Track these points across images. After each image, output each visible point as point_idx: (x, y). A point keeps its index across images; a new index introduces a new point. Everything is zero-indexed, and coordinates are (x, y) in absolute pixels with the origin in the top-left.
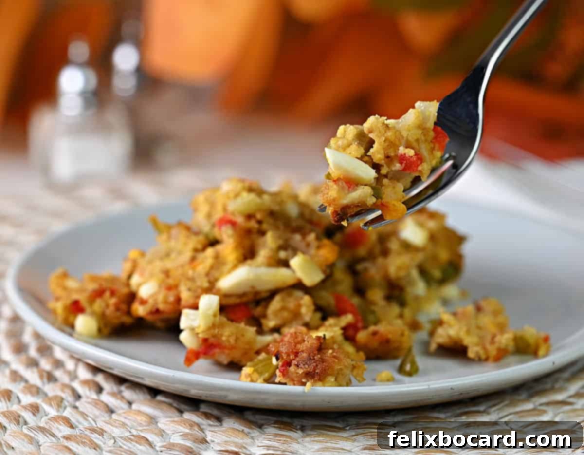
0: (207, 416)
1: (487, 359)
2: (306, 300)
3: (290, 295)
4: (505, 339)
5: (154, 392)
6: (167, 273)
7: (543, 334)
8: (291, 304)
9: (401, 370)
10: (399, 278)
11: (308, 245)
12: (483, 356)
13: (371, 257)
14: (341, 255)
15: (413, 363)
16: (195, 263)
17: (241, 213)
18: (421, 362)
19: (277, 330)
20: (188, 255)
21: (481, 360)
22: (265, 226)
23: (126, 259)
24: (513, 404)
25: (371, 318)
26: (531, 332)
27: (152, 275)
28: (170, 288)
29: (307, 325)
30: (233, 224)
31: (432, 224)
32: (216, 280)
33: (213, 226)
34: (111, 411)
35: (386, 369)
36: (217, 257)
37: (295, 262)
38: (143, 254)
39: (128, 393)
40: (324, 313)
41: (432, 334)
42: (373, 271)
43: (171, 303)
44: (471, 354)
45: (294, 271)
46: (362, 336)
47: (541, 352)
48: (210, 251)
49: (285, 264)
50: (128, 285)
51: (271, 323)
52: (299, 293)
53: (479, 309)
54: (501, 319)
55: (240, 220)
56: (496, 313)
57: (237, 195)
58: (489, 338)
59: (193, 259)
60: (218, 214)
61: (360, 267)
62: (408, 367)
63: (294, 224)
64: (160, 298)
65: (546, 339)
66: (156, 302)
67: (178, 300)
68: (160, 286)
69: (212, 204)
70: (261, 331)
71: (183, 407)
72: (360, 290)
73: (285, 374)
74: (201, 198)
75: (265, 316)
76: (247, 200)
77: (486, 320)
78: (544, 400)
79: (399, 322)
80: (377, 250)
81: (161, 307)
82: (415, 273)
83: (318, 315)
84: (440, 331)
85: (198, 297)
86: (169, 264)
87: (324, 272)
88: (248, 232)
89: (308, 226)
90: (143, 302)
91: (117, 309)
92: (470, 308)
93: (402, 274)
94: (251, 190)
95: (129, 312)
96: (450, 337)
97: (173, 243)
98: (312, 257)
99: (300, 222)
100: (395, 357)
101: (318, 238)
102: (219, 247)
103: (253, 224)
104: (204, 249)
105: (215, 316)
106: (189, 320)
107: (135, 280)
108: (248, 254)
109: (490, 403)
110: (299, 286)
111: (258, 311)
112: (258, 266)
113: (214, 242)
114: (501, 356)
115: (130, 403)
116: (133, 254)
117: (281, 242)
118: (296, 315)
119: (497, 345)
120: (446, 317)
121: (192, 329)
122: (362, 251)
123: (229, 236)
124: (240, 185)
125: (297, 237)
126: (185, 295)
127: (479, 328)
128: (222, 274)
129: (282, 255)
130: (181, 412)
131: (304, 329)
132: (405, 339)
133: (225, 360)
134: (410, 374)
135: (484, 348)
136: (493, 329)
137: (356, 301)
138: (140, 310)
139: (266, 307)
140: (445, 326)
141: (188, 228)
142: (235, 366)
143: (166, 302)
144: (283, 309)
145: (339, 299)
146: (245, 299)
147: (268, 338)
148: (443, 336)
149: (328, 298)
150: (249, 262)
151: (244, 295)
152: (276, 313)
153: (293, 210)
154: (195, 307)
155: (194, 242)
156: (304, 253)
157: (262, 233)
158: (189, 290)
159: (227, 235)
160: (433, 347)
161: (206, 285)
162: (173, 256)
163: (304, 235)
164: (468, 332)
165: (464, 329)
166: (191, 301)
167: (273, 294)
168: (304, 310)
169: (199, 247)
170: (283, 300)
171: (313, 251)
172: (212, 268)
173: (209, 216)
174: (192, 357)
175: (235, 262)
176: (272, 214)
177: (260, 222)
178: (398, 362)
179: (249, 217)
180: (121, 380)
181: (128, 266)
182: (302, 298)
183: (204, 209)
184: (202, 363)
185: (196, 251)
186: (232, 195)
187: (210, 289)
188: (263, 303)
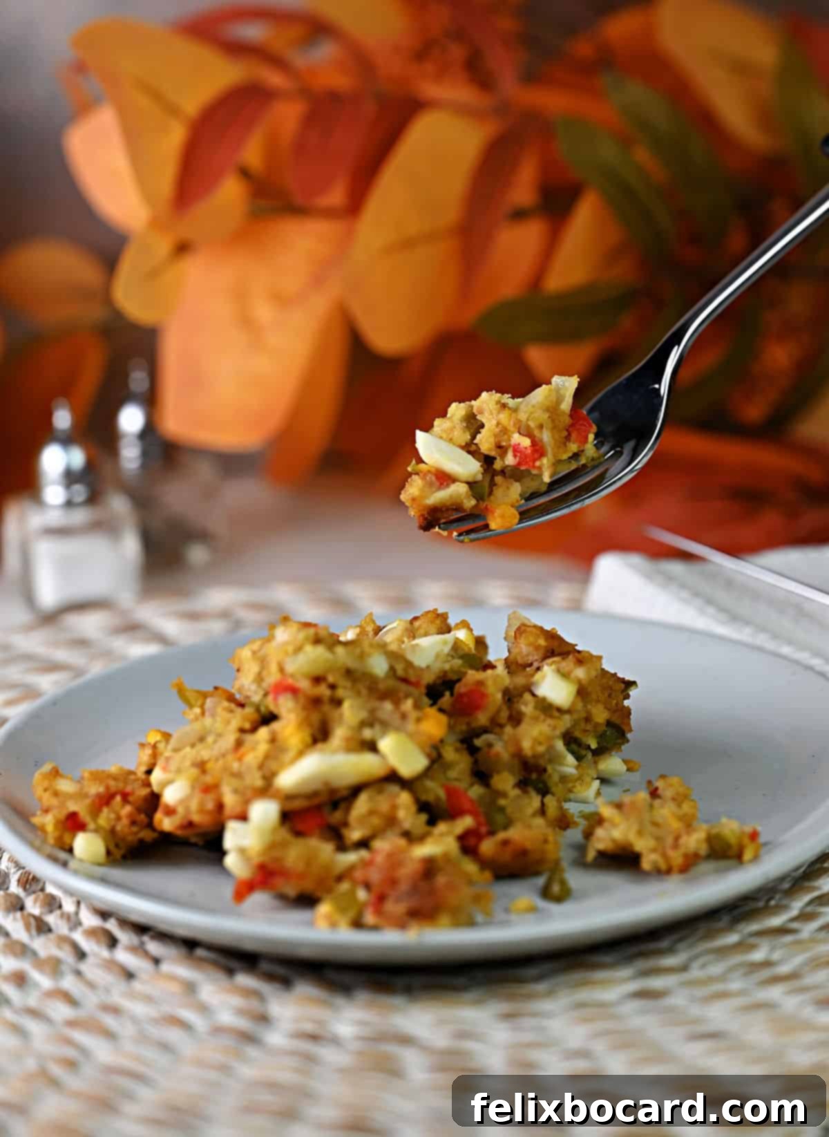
0: (270, 977)
1: (669, 871)
2: (405, 798)
3: (380, 792)
4: (694, 841)
5: (189, 944)
6: (201, 766)
7: (748, 829)
8: (383, 804)
9: (546, 893)
10: (535, 756)
11: (404, 716)
12: (663, 866)
13: (495, 726)
14: (451, 728)
15: (563, 883)
16: (243, 750)
17: (306, 676)
18: (575, 879)
19: (364, 844)
20: (230, 738)
21: (661, 872)
22: (340, 692)
23: (142, 745)
24: (710, 935)
25: (499, 818)
26: (730, 828)
27: (179, 771)
28: (207, 789)
29: (407, 835)
30: (294, 691)
31: (580, 673)
32: (274, 774)
33: (266, 695)
34: (129, 975)
35: (523, 894)
36: (273, 740)
37: (387, 744)
38: (167, 736)
39: (154, 947)
40: (433, 813)
41: (588, 835)
42: (500, 747)
43: (209, 812)
44: (646, 864)
45: (383, 757)
46: (487, 847)
47: (748, 855)
48: (263, 732)
49: (372, 747)
50: (148, 784)
51: (355, 835)
52: (394, 788)
53: (654, 794)
54: (686, 807)
55: (304, 684)
56: (679, 800)
57: (299, 649)
58: (669, 841)
59: (239, 744)
60: (273, 677)
61: (478, 742)
62: (556, 888)
63: (382, 686)
64: (194, 805)
65: (754, 836)
66: (187, 810)
67: (220, 807)
68: (193, 787)
69: (263, 662)
70: (342, 847)
71: (233, 964)
72: (482, 775)
73: (378, 911)
74: (246, 653)
75: (346, 824)
76: (314, 656)
77: (666, 812)
78: (754, 927)
79: (539, 821)
80: (504, 714)
81: (196, 818)
82: (560, 745)
83: (424, 817)
84: (600, 832)
85: (247, 802)
86: (205, 753)
87: (428, 756)
88: (316, 702)
89: (404, 687)
90: (170, 812)
91: (133, 823)
92: (643, 795)
93: (541, 749)
94: (317, 641)
95: (150, 825)
96: (614, 841)
97: (208, 721)
98: (411, 736)
99: (391, 683)
100: (537, 874)
101: (417, 706)
102: (275, 726)
103: (323, 690)
104: (254, 730)
105: (274, 831)
106: (236, 838)
107: (157, 776)
108: (320, 735)
109: (675, 937)
110: (392, 777)
111: (337, 816)
112: (335, 752)
113: (268, 718)
114: (689, 864)
115: (157, 961)
116: (153, 738)
117: (363, 715)
118: (391, 821)
119: (682, 850)
120: (607, 812)
121: (242, 851)
122: (482, 719)
123: (289, 711)
124: (302, 635)
125: (388, 706)
126: (230, 799)
127: (655, 824)
128: (283, 766)
129: (367, 733)
130: (230, 972)
131: (402, 842)
132: (550, 847)
133: (291, 890)
134: (559, 899)
135: (664, 855)
136: (676, 825)
137: (476, 791)
138: (166, 824)
139: (348, 810)
140: (606, 825)
141: (231, 698)
142: (307, 901)
143: (201, 810)
144: (371, 813)
145: (451, 793)
146: (316, 801)
147: (351, 857)
148: (604, 839)
149: (435, 790)
150: (320, 746)
151: (315, 794)
152: (362, 820)
153: (379, 666)
154: (243, 817)
155: (239, 718)
156: (398, 729)
157: (338, 703)
158: (236, 791)
159: (287, 709)
160: (591, 855)
161: (259, 783)
162: (210, 739)
163: (397, 703)
164: (640, 833)
165: (635, 828)
166: (238, 810)
167: (356, 790)
168: (401, 814)
169: (247, 726)
170: (371, 799)
171: (411, 726)
172: (267, 757)
173: (259, 679)
174: (244, 890)
175: (300, 746)
176: (349, 673)
177: (333, 687)
178: (541, 881)
179: (317, 680)
180: (141, 929)
181: (145, 755)
182: (397, 796)
183: (251, 669)
184: (259, 898)
185: (242, 731)
186: (290, 649)
187: (266, 790)
188: (343, 805)
